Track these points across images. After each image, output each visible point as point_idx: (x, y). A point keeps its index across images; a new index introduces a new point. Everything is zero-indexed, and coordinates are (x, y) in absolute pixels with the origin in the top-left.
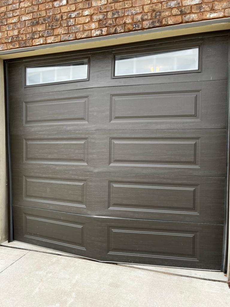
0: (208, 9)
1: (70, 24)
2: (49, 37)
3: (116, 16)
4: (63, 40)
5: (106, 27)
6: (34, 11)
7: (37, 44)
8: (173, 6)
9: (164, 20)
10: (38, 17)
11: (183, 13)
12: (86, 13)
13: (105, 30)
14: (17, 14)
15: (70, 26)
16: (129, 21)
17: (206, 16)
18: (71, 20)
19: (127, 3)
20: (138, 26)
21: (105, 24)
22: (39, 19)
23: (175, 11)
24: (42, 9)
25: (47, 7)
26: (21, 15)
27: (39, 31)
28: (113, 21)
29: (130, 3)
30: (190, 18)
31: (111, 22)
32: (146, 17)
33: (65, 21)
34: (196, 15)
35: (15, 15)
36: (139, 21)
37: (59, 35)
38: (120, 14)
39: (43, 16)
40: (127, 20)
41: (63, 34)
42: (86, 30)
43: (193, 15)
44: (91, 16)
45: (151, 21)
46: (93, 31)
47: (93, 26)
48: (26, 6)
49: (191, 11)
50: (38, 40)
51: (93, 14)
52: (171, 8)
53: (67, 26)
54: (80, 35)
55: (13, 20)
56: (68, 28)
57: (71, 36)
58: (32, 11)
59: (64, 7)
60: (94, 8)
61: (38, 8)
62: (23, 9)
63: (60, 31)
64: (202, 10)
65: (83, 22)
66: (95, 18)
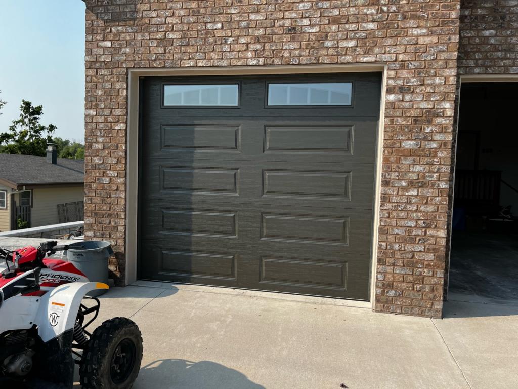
0: (362, 53)
1: (224, 49)
2: (200, 60)
3: (273, 48)
4: (216, 65)
5: (263, 57)
6: (183, 29)
7: (186, 66)
8: (330, 46)
9: (320, 58)
10: (189, 37)
11: (338, 54)
12: (243, 41)
13: (261, 61)
14: (162, 30)
15: (225, 51)
16: (287, 55)
17: (360, 59)
18: (226, 46)
19: (285, 37)
20: (296, 61)
21: (263, 55)
22: (189, 40)
23: (331, 51)
24: (194, 30)
25: (199, 28)
26: (168, 31)
27: (189, 53)
28: (270, 52)
29: (288, 38)
30: (345, 59)
31: (269, 54)
32: (304, 53)
33: (219, 46)
34: (351, 57)
35: (160, 30)
36: (297, 56)
37: (212, 59)
38: (278, 46)
39: (194, 37)
40: (285, 54)
41: (217, 59)
42: (241, 58)
43: (348, 57)
44: (247, 44)
45: (308, 58)
46: (249, 60)
47: (250, 55)
48: (174, 22)
49: (346, 52)
50: (186, 62)
51: (250, 43)
52: (328, 48)
53: (221, 52)
54: (235, 61)
55: (158, 35)
56: (222, 54)
57: (225, 62)
58: (181, 30)
59: (218, 31)
60: (251, 37)
61: (189, 28)
62: (170, 26)
63: (214, 55)
64: (357, 53)
65: (239, 50)
66: (252, 47)
